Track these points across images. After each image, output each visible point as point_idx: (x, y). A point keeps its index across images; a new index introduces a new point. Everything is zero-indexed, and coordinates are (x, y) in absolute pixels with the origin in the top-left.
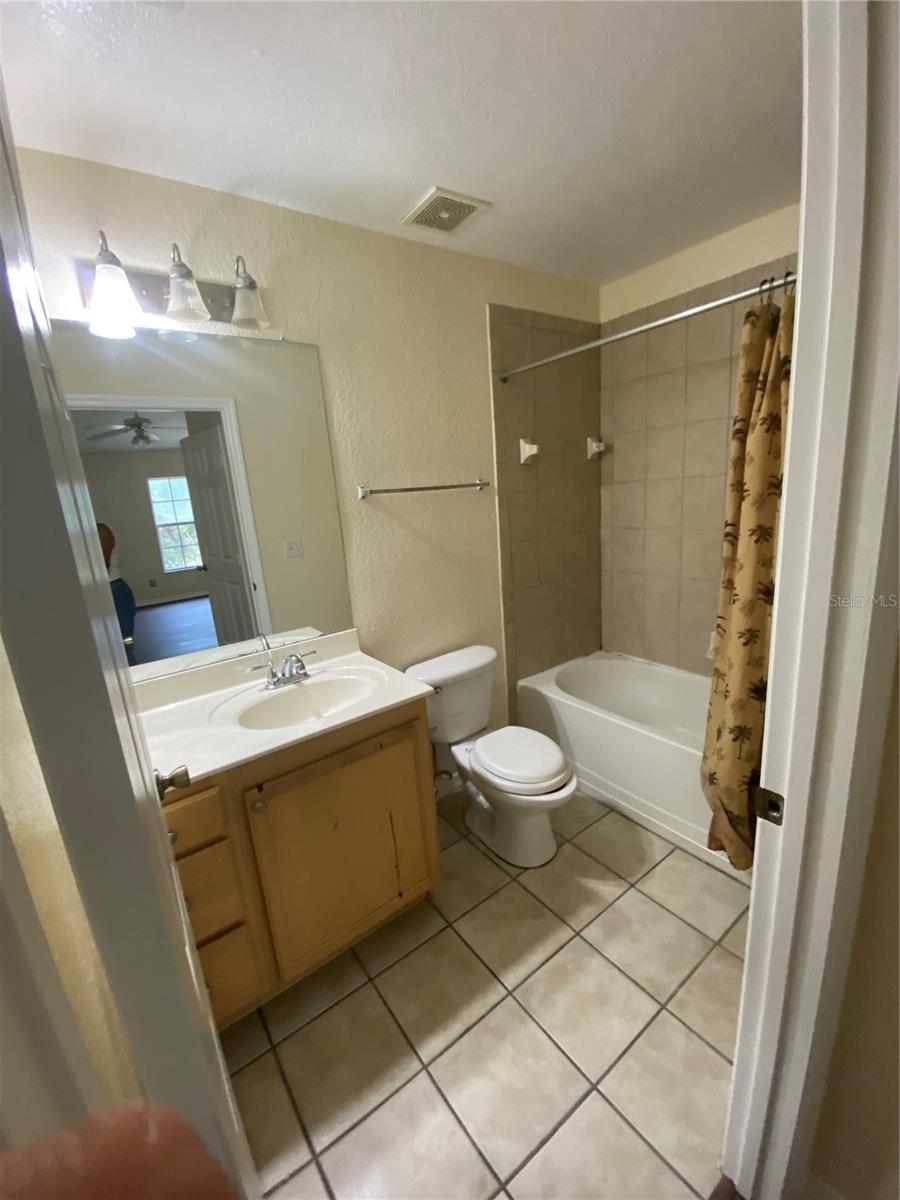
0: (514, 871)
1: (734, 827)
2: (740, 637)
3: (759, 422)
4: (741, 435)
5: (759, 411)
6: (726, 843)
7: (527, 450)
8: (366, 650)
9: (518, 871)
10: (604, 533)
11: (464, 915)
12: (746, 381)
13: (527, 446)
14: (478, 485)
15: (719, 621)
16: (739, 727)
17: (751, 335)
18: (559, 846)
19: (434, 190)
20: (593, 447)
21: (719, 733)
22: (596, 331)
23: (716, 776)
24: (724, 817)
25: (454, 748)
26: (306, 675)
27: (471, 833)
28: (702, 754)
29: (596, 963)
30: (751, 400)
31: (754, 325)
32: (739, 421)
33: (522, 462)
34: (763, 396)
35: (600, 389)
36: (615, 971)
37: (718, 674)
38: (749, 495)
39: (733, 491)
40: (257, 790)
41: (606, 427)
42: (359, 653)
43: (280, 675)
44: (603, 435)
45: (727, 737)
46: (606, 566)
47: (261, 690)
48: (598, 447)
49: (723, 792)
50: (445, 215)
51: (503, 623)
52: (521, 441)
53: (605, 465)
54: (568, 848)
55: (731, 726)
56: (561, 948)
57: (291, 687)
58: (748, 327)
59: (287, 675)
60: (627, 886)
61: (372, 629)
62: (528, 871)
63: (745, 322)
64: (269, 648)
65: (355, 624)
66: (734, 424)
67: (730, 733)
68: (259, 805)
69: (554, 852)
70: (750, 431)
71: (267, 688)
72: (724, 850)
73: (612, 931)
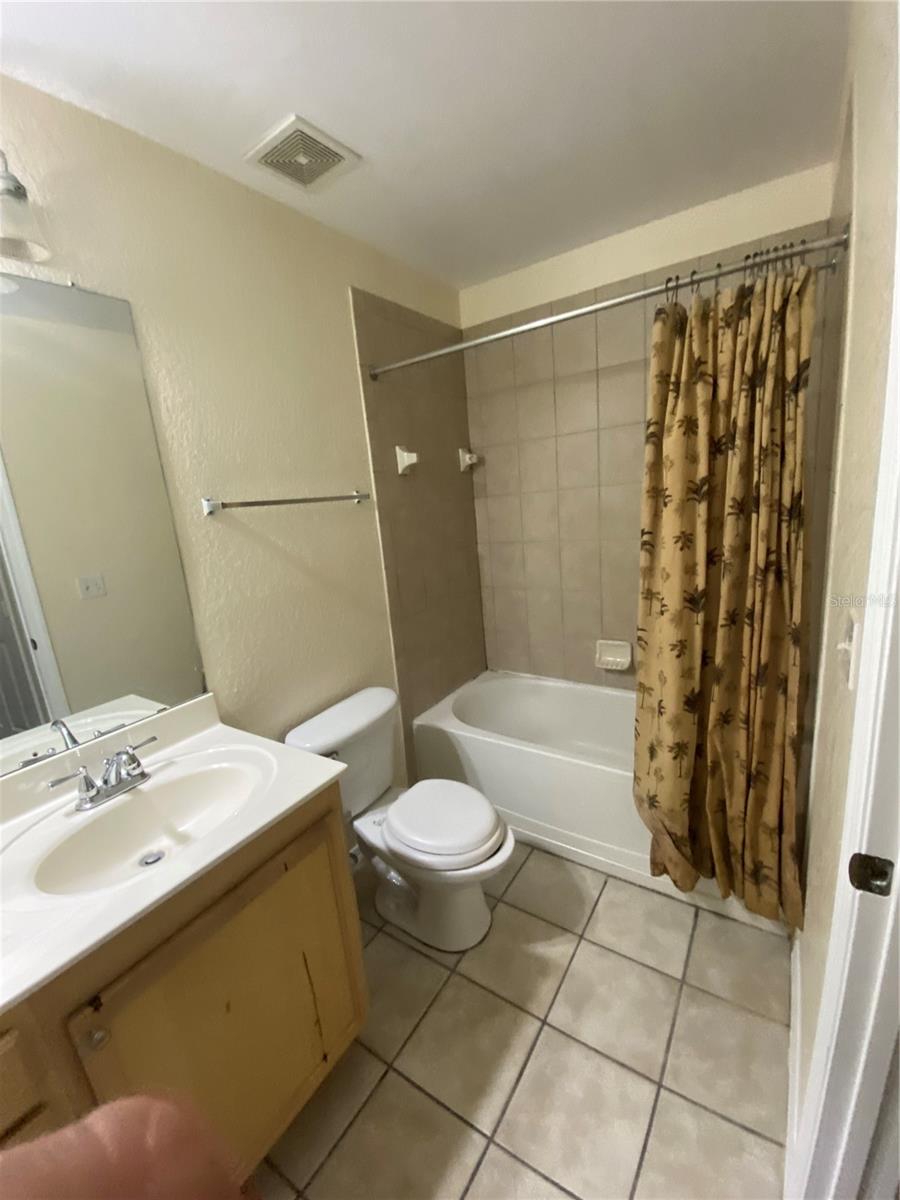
0: (451, 960)
1: (677, 848)
2: (672, 650)
3: (676, 426)
4: (656, 439)
5: (673, 413)
6: (670, 867)
7: (405, 459)
8: (229, 720)
9: (455, 958)
10: (481, 549)
11: (405, 1043)
12: (659, 382)
13: (406, 454)
14: (355, 497)
15: (640, 633)
16: (678, 745)
17: (662, 332)
18: (492, 909)
19: (293, 118)
20: (466, 459)
21: (652, 752)
22: (459, 335)
23: (657, 799)
24: (667, 841)
25: (357, 823)
26: (144, 776)
27: (386, 922)
28: (632, 775)
29: (575, 1056)
30: (664, 403)
31: (664, 323)
32: (653, 424)
33: (400, 471)
34: (677, 398)
35: (465, 398)
36: (598, 1059)
37: (643, 689)
38: (671, 501)
39: (649, 497)
40: (89, 1010)
41: (475, 439)
42: (220, 726)
43: (99, 783)
44: (472, 447)
45: (665, 757)
46: (486, 579)
47: (68, 815)
48: (470, 459)
49: (666, 815)
50: (303, 160)
51: (393, 657)
52: (397, 448)
53: (477, 477)
54: (501, 908)
55: (671, 744)
56: (532, 1049)
57: (121, 799)
58: (659, 325)
59: (113, 780)
60: (577, 939)
61: (236, 690)
62: (467, 955)
63: (656, 320)
64: (75, 741)
65: (209, 686)
66: (648, 427)
67: (670, 751)
68: (98, 1036)
69: (489, 918)
70: (665, 435)
71: (79, 809)
72: (668, 874)
73: (578, 1006)
